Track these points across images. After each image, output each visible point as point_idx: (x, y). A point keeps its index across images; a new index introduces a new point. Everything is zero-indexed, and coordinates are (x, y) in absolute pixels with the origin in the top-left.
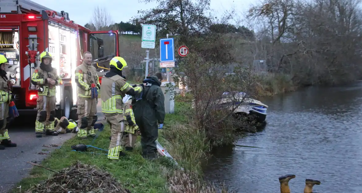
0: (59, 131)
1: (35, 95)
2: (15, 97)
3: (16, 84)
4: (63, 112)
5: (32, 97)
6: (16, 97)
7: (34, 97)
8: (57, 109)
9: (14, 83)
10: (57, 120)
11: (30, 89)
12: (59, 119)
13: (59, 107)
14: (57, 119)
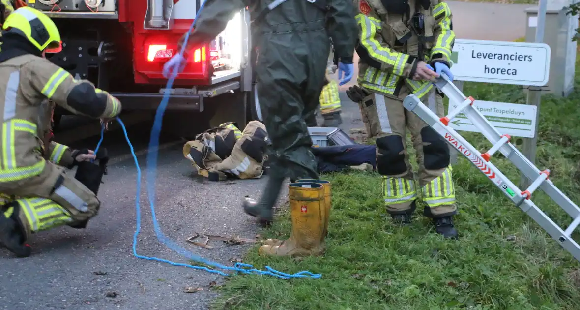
0: (239, 168)
1: (163, 47)
2: (99, 51)
3: (105, 8)
4: (248, 99)
5: (154, 51)
6: (102, 50)
7: (161, 52)
8: (232, 91)
9: (97, 5)
10: (232, 131)
11: (148, 25)
12: (241, 128)
13: (238, 83)
14: (234, 128)
